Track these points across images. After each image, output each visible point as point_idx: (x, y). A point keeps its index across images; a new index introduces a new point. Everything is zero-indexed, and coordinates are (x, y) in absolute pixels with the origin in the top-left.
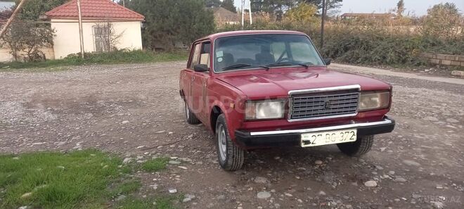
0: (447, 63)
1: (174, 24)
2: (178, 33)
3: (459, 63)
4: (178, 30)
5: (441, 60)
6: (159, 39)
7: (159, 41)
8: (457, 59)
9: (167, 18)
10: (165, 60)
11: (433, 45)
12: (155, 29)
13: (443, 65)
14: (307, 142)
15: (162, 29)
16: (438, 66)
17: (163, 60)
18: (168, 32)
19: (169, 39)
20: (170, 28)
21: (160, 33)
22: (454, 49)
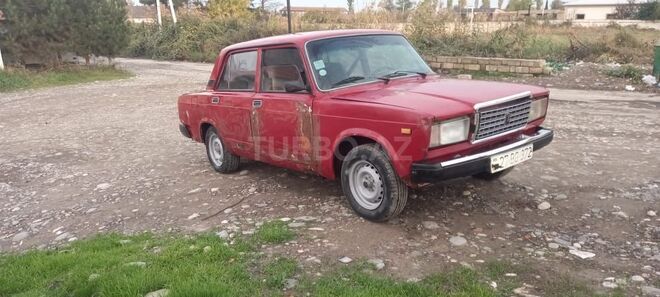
0: (449, 66)
1: (59, 23)
2: (67, 38)
3: (462, 66)
4: (67, 33)
5: (442, 64)
6: (33, 49)
7: (33, 52)
8: (460, 61)
9: (46, 14)
10: (55, 84)
11: (430, 45)
12: (25, 32)
13: (445, 69)
14: (497, 166)
15: (37, 32)
16: (440, 71)
17: (49, 83)
18: (48, 36)
19: (52, 48)
20: (52, 30)
21: (34, 38)
22: (452, 50)
